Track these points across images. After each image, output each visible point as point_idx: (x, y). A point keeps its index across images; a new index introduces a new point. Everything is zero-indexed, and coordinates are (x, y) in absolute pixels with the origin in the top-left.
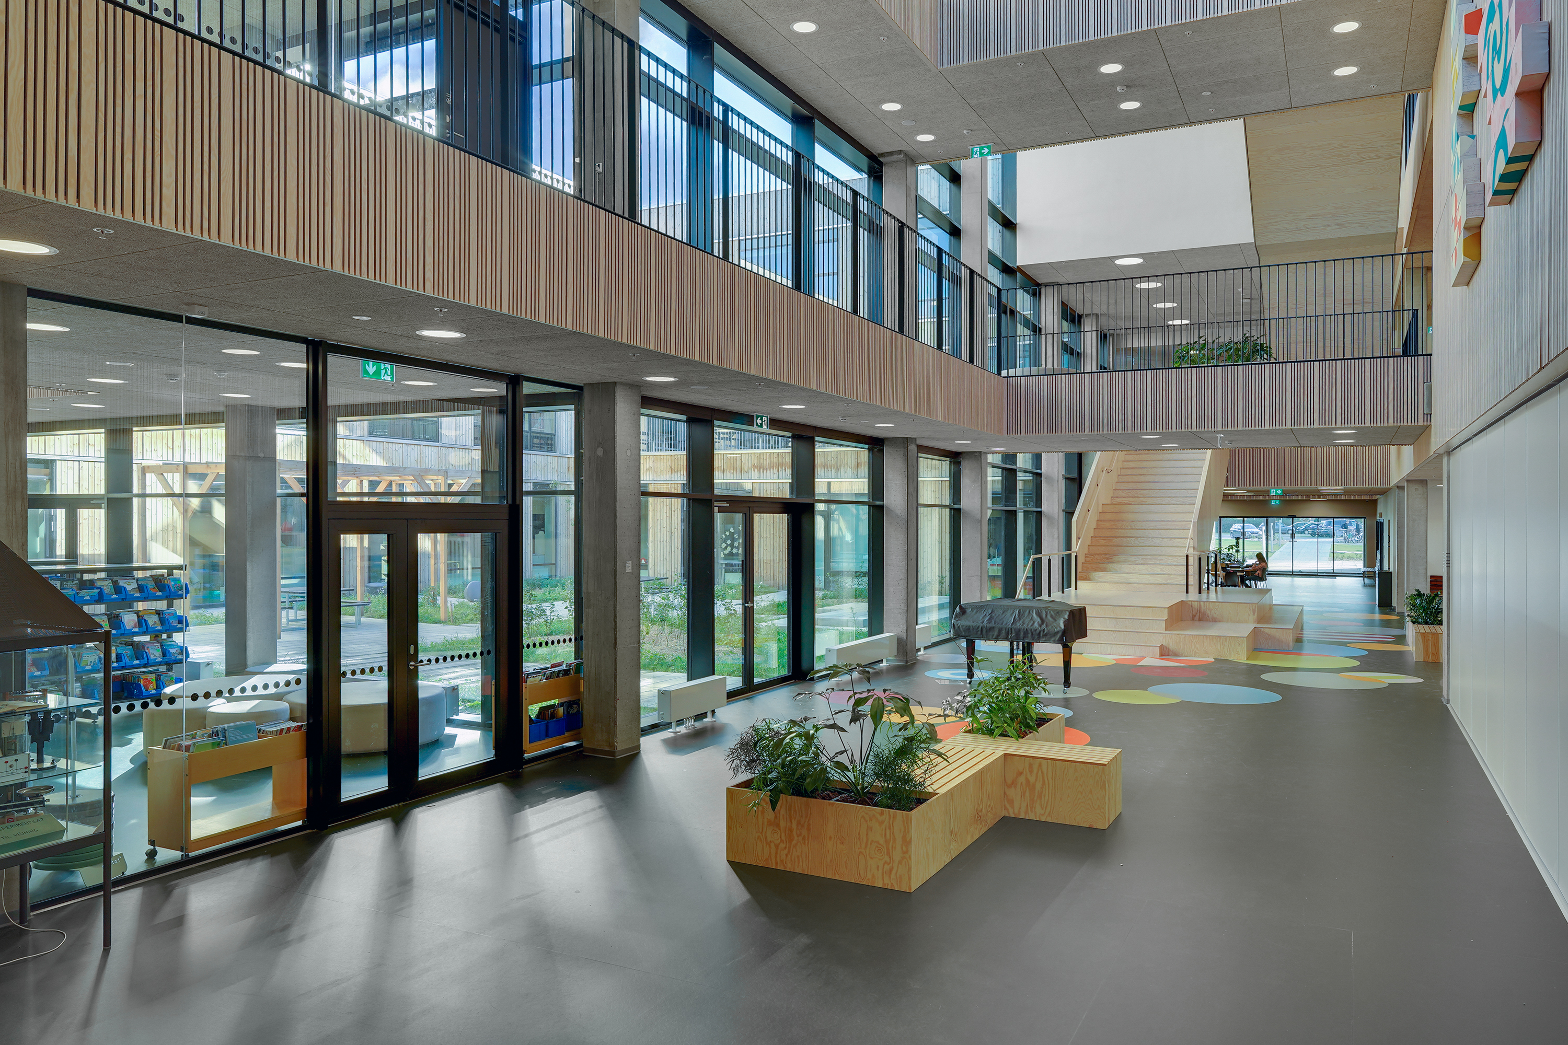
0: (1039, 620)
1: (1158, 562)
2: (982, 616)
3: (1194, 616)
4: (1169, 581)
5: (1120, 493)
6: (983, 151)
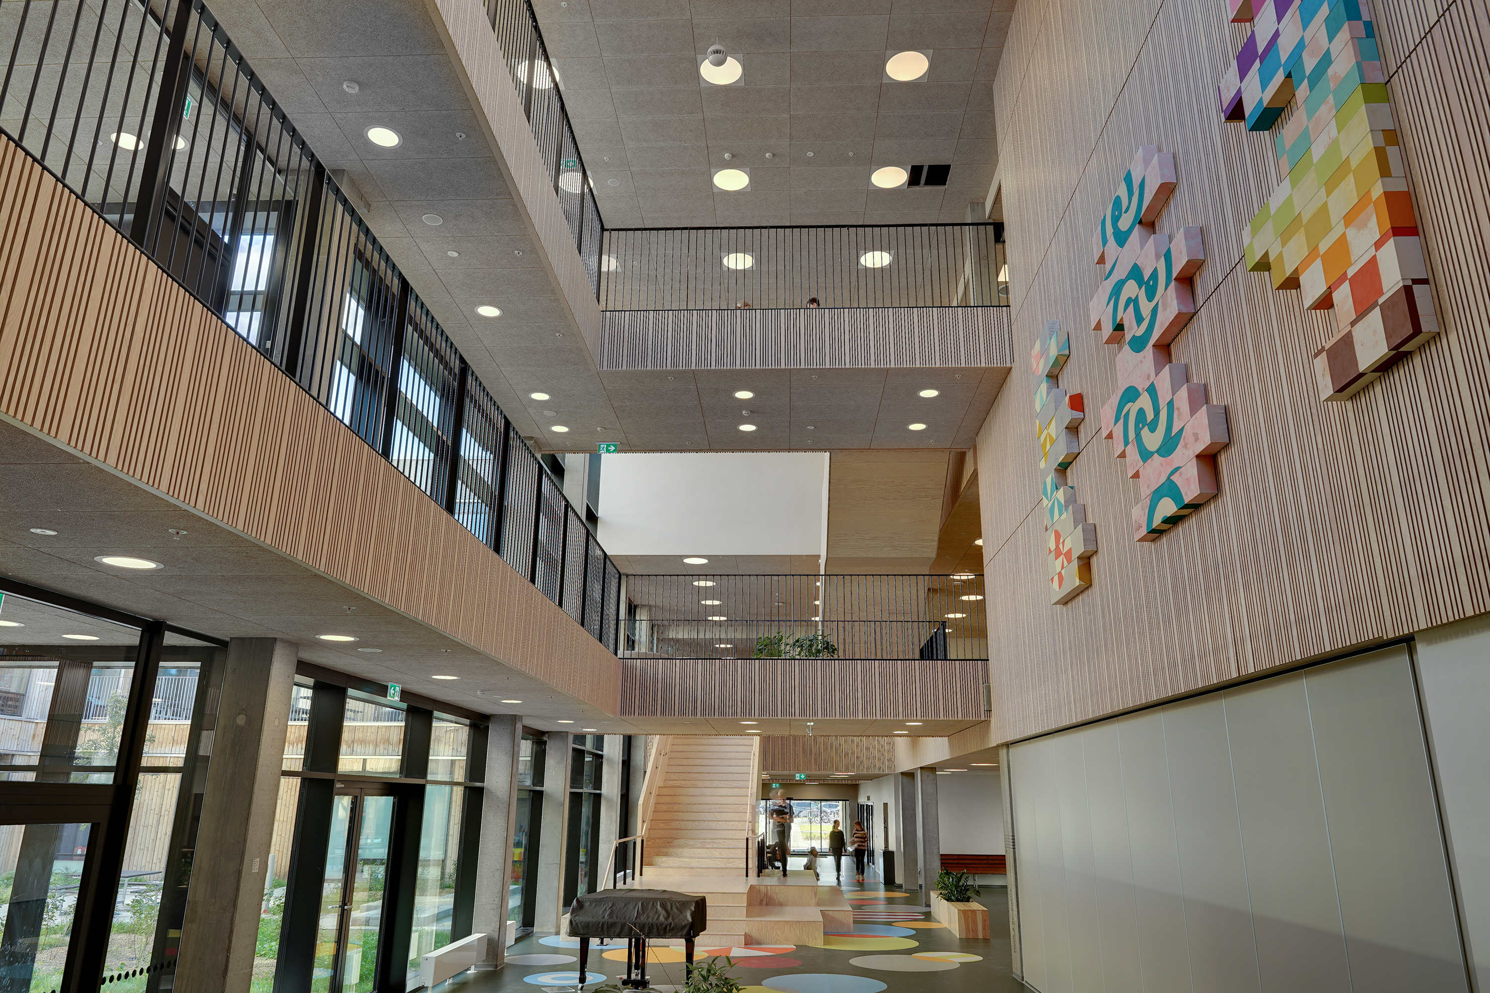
0: (664, 912)
1: (716, 846)
2: (602, 910)
3: (762, 901)
4: (728, 865)
5: (672, 776)
6: (609, 448)
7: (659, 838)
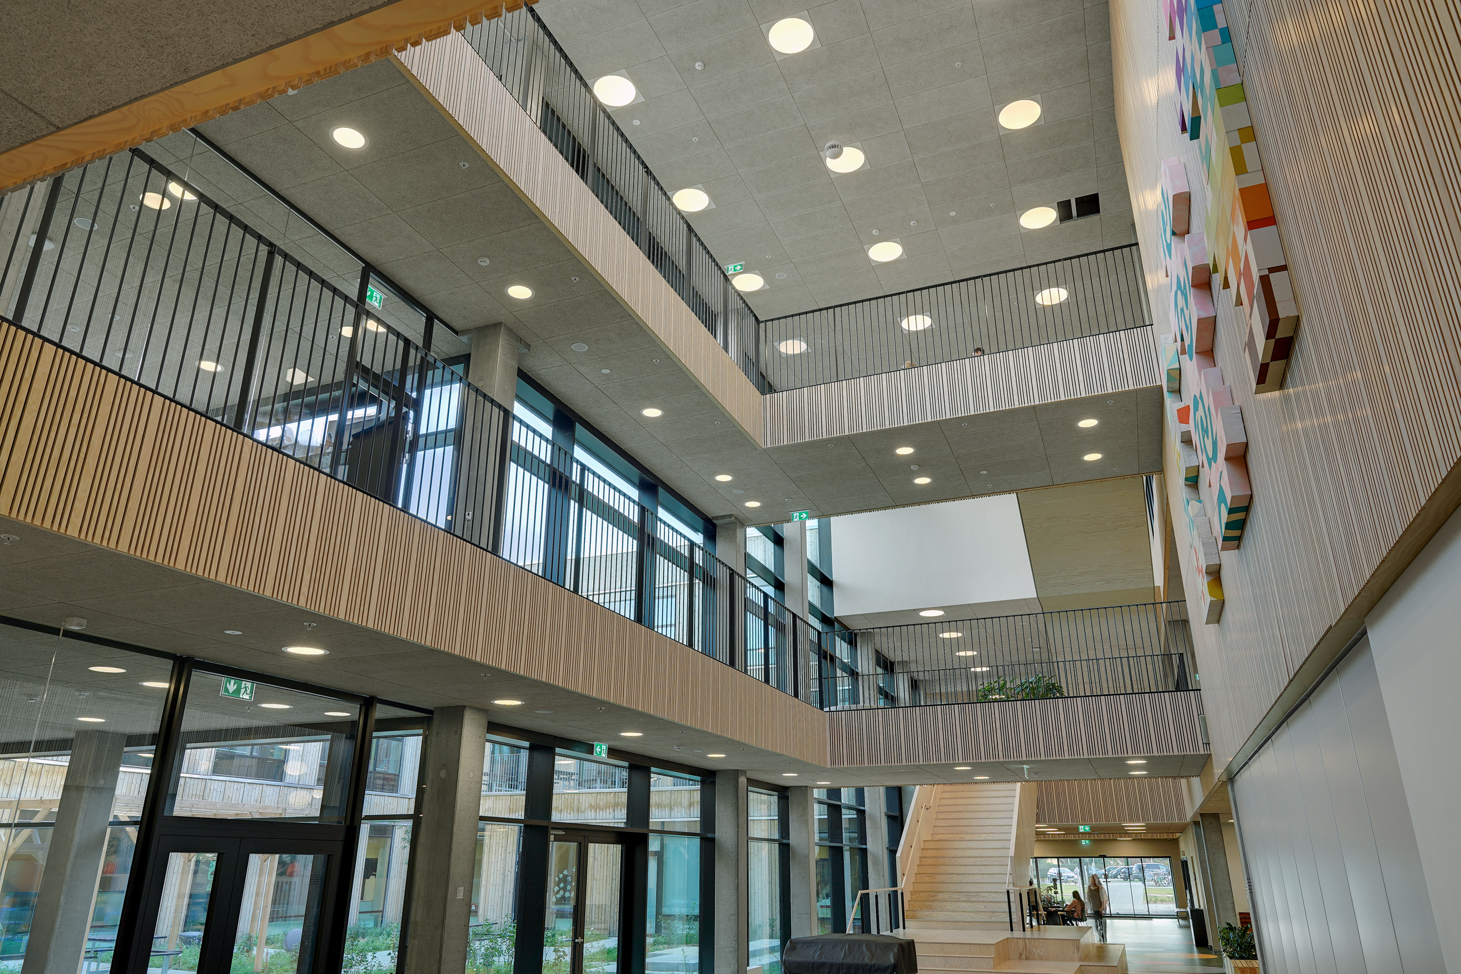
0: (869, 954)
1: (981, 899)
2: (813, 951)
3: (1021, 954)
4: (993, 919)
5: (940, 830)
6: (801, 516)
7: (923, 892)
